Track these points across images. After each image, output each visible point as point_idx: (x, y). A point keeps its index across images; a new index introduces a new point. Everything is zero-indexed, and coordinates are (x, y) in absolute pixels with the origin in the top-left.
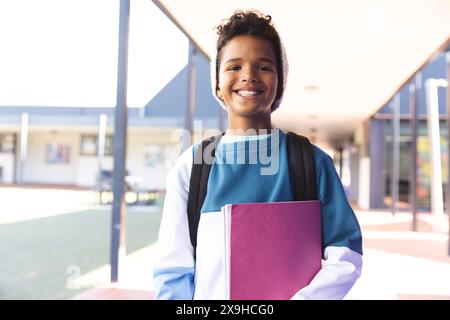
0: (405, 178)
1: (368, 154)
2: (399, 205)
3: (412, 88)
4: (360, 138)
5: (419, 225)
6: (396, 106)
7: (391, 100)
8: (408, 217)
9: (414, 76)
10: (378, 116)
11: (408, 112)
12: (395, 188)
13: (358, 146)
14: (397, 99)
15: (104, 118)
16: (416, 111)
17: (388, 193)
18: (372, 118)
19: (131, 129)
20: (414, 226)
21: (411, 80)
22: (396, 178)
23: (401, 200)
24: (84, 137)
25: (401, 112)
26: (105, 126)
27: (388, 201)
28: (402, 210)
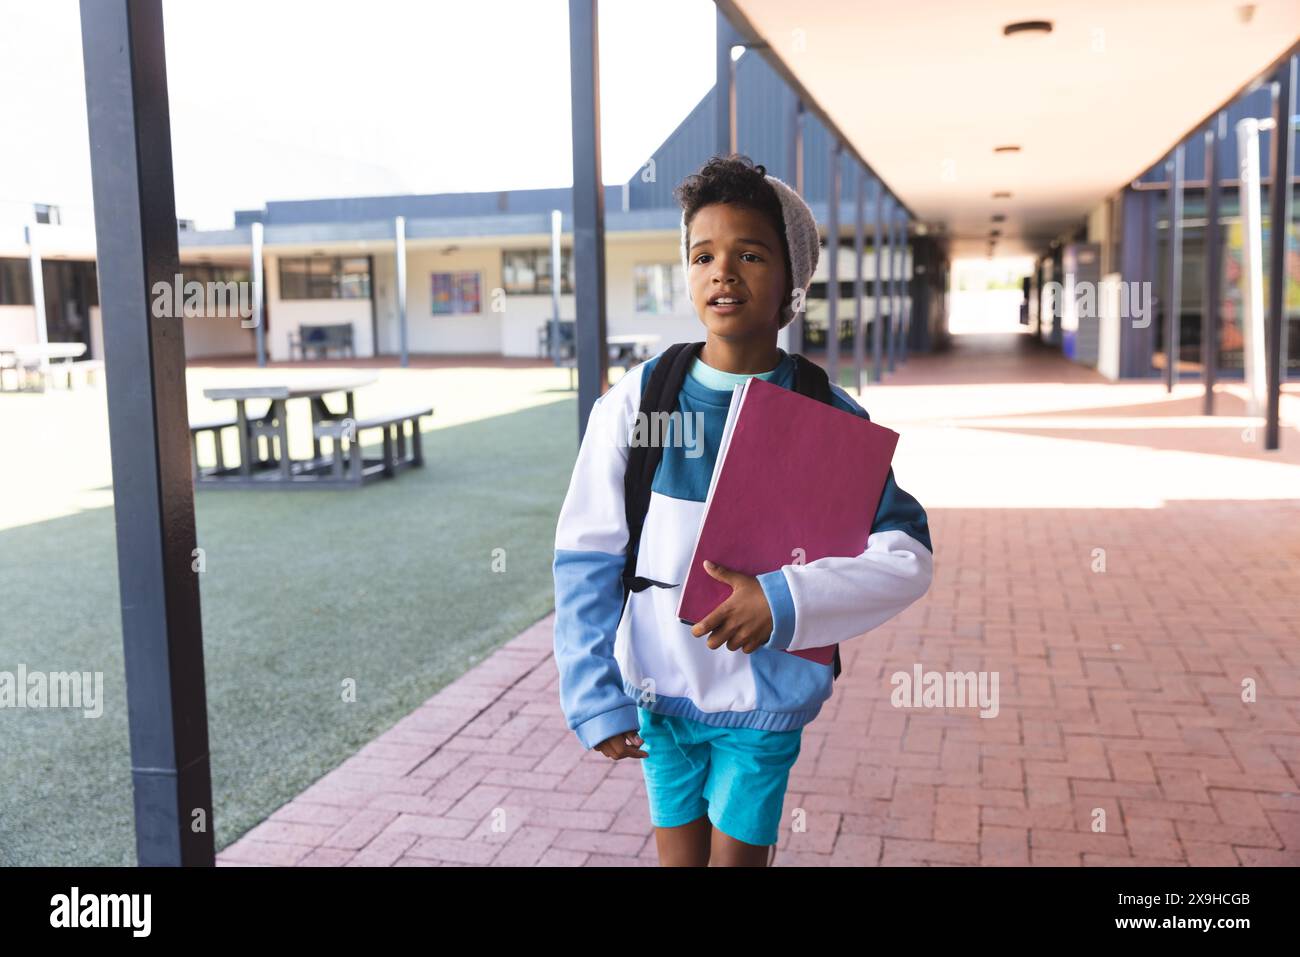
0: (1191, 310)
1: (1117, 268)
2: (1179, 367)
3: (1209, 137)
4: (1099, 232)
5: (1219, 403)
6: (1178, 165)
7: (1168, 157)
8: (1197, 390)
9: (1215, 115)
10: (1138, 186)
11: (1201, 177)
12: (1174, 333)
13: (1096, 249)
14: (1180, 155)
15: (557, 217)
16: (1216, 176)
17: (1159, 345)
18: (1128, 189)
19: (610, 236)
20: (1209, 406)
21: (1208, 124)
22: (1176, 310)
23: (1184, 358)
24: (508, 256)
25: (1187, 177)
26: (559, 231)
27: (1159, 360)
28: (1186, 377)
